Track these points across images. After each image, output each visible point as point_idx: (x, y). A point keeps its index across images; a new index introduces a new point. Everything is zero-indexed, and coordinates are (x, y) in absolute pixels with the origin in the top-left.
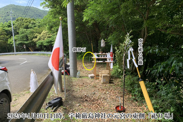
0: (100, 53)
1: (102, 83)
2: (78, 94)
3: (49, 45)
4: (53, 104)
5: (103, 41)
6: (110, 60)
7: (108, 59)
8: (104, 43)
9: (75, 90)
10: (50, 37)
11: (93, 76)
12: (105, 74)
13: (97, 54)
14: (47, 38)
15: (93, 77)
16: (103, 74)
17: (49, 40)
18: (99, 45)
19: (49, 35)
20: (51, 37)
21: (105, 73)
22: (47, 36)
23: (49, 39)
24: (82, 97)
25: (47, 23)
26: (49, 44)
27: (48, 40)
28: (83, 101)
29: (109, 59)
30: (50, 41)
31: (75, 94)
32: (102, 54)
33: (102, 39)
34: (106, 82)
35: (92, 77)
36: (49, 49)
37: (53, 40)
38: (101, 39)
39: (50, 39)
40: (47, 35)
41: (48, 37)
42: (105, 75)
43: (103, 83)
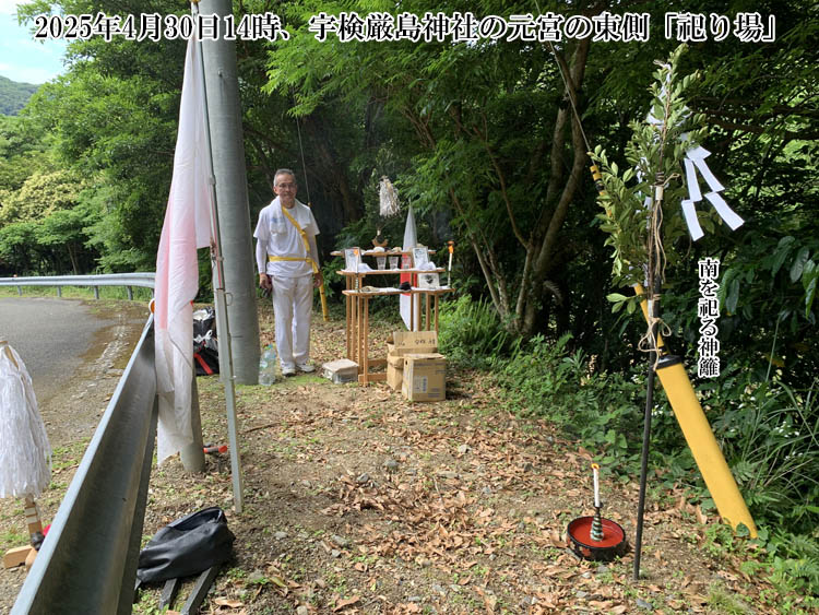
0: (378, 249)
1: (410, 399)
2: (304, 473)
3: (68, 241)
4: (176, 563)
5: (390, 185)
6: (430, 282)
7: (420, 276)
8: (395, 196)
9: (280, 455)
10: (69, 205)
11: (349, 369)
12: (417, 351)
13: (363, 252)
14: (52, 207)
15: (350, 373)
16: (408, 351)
17: (66, 216)
18: (368, 205)
19: (66, 192)
20: (76, 204)
21: (416, 346)
22: (57, 199)
23: (66, 212)
24: (333, 491)
25: (61, 122)
26: (65, 238)
27: (60, 220)
28: (354, 519)
29: (428, 277)
30: (70, 221)
31: (284, 474)
32: (389, 252)
33: (379, 176)
34: (431, 395)
35: (345, 376)
36: (66, 263)
37: (86, 220)
38: (379, 178)
39: (73, 214)
40: (52, 193)
41: (60, 204)
42: (423, 356)
43: (418, 401)
